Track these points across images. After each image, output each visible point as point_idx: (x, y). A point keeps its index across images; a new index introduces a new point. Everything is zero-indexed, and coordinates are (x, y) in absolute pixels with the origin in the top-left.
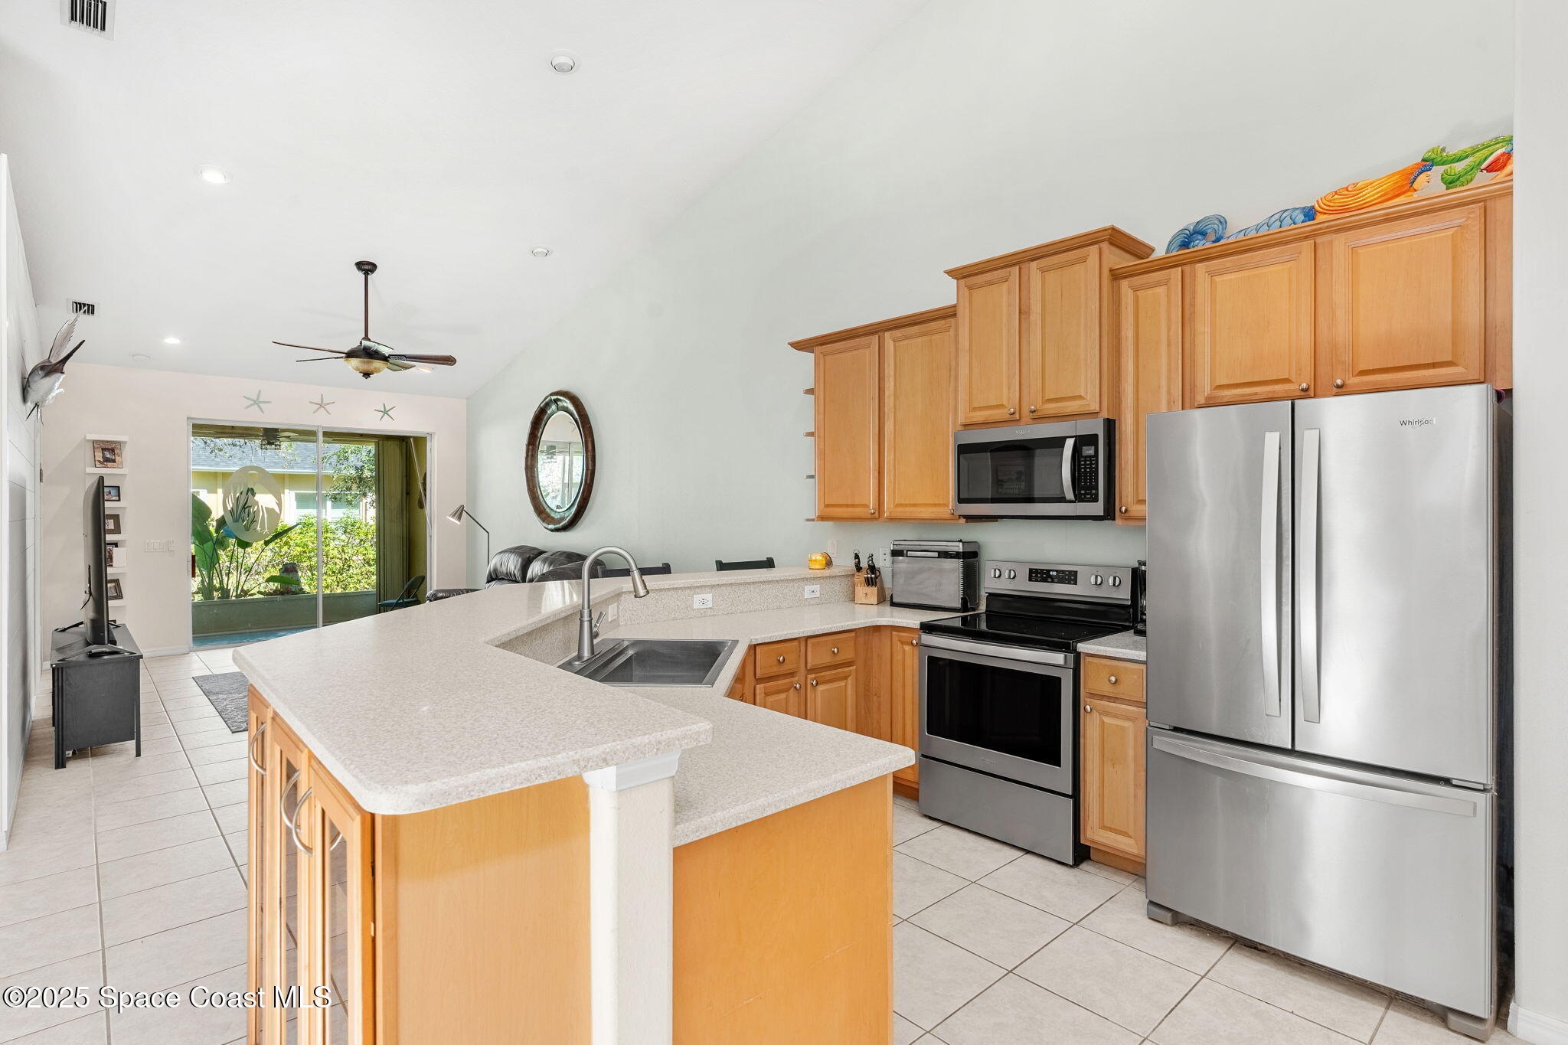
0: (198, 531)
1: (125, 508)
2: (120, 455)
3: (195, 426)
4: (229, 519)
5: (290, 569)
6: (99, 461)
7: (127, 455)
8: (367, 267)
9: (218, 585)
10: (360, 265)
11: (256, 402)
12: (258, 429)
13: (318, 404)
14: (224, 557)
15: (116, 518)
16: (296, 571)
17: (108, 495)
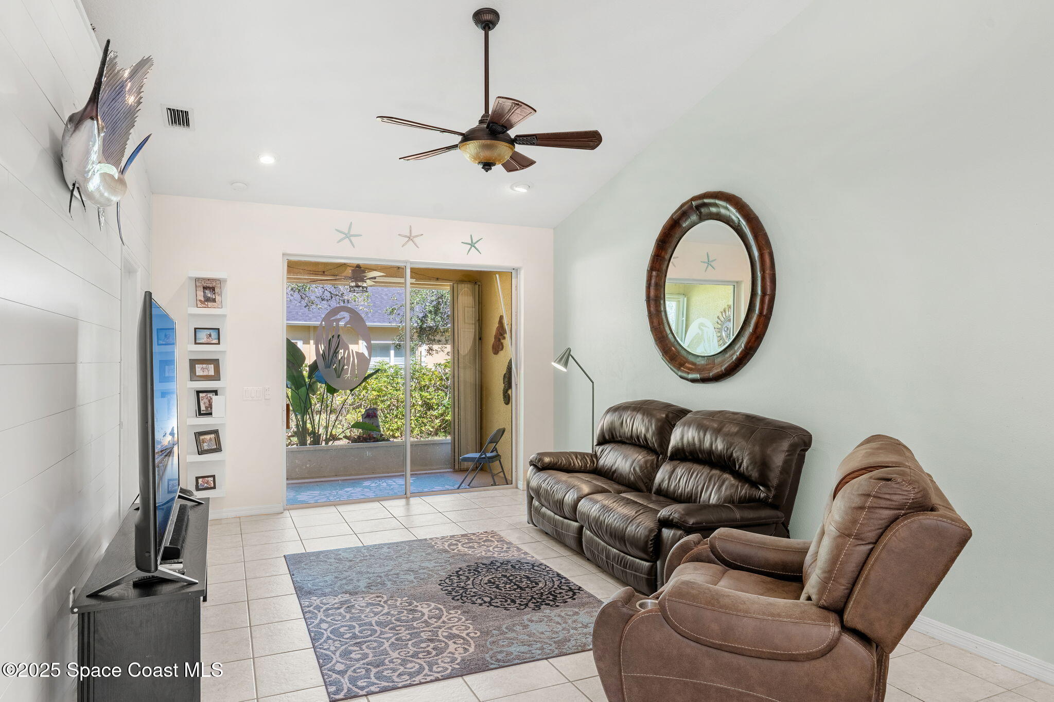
0: (294, 376)
1: (224, 352)
2: (220, 295)
3: (289, 264)
4: (321, 365)
5: (371, 415)
6: (200, 301)
7: (228, 295)
8: (489, 17)
9: (311, 429)
10: (479, 17)
11: (348, 236)
13: (406, 236)
14: (315, 400)
15: (216, 362)
16: (377, 417)
17: (208, 338)
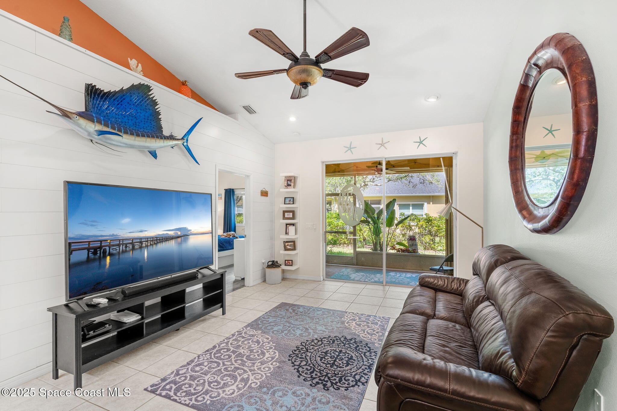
2: (294, 183)
5: (412, 239)
6: (286, 186)
13: (380, 144)
15: (293, 212)
16: (416, 240)
17: (289, 201)
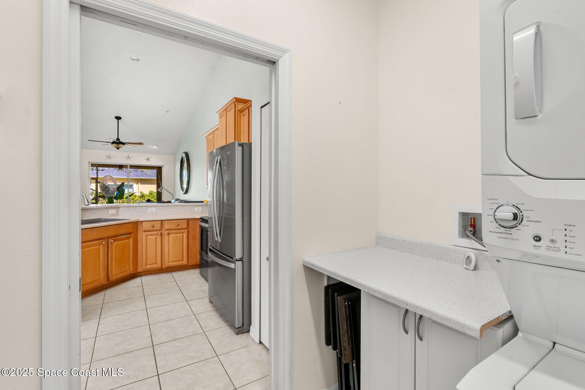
3: (92, 164)
8: (118, 118)
10: (116, 118)
11: (109, 157)
12: (117, 165)
13: (127, 157)
